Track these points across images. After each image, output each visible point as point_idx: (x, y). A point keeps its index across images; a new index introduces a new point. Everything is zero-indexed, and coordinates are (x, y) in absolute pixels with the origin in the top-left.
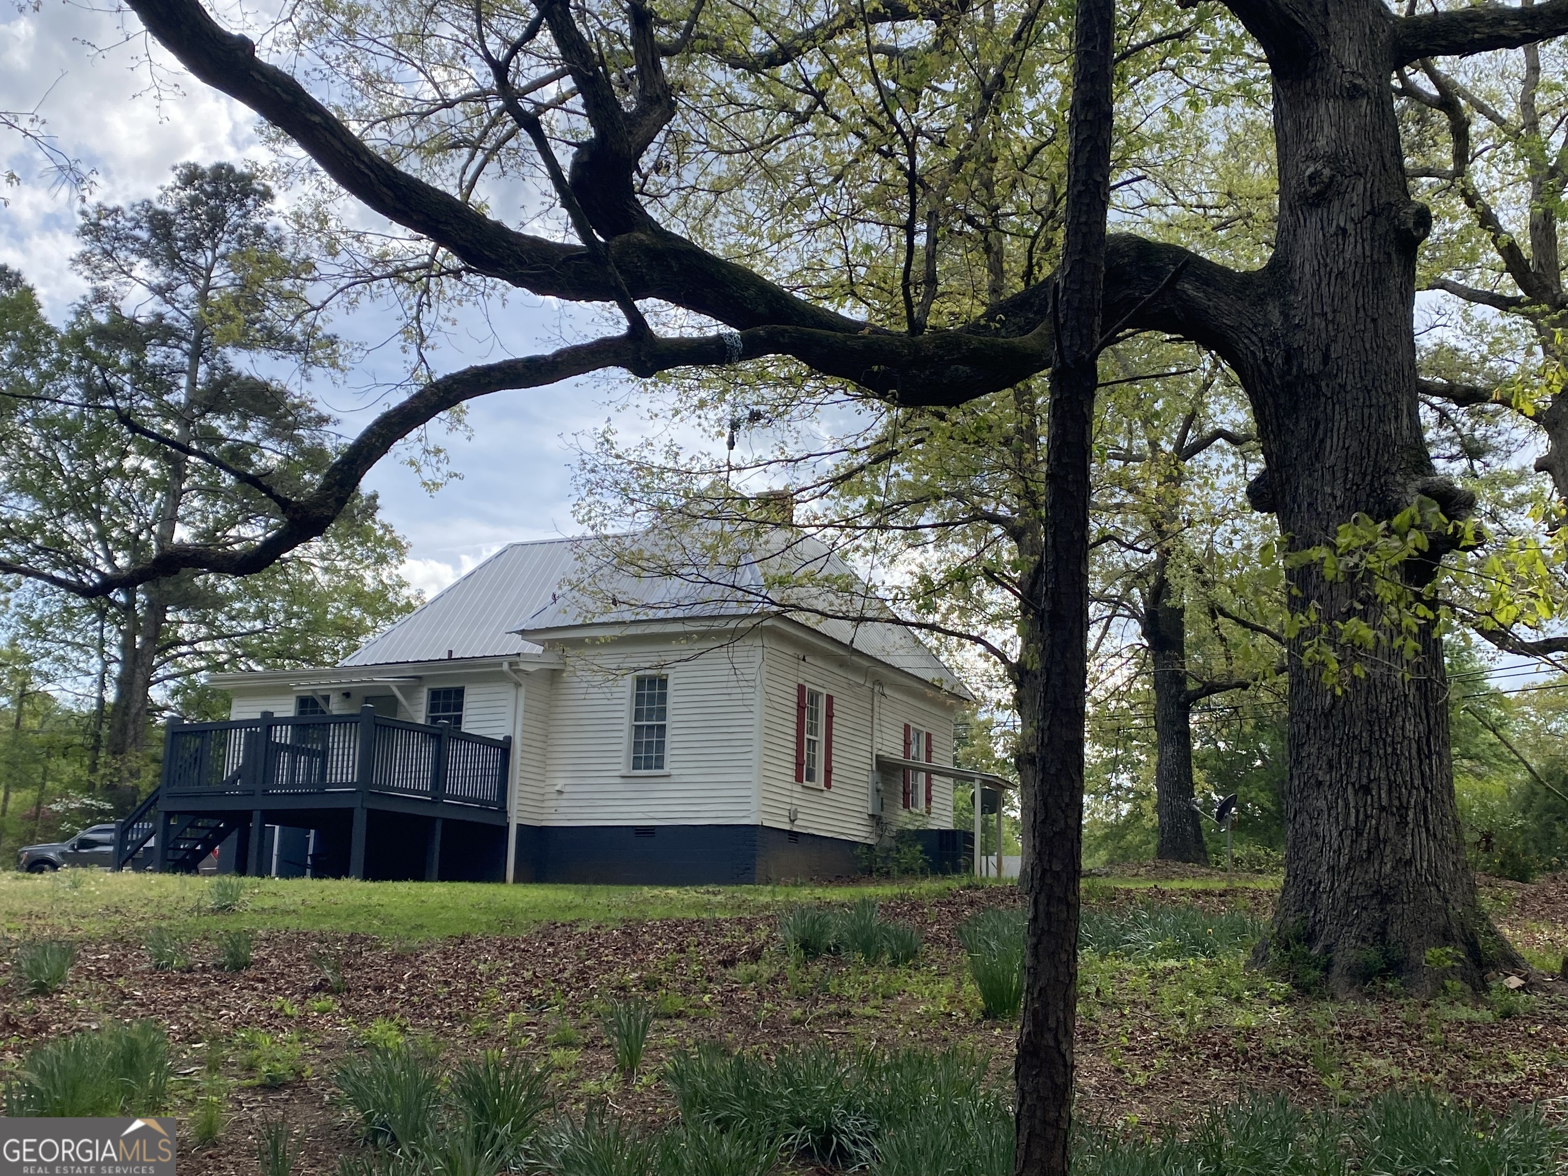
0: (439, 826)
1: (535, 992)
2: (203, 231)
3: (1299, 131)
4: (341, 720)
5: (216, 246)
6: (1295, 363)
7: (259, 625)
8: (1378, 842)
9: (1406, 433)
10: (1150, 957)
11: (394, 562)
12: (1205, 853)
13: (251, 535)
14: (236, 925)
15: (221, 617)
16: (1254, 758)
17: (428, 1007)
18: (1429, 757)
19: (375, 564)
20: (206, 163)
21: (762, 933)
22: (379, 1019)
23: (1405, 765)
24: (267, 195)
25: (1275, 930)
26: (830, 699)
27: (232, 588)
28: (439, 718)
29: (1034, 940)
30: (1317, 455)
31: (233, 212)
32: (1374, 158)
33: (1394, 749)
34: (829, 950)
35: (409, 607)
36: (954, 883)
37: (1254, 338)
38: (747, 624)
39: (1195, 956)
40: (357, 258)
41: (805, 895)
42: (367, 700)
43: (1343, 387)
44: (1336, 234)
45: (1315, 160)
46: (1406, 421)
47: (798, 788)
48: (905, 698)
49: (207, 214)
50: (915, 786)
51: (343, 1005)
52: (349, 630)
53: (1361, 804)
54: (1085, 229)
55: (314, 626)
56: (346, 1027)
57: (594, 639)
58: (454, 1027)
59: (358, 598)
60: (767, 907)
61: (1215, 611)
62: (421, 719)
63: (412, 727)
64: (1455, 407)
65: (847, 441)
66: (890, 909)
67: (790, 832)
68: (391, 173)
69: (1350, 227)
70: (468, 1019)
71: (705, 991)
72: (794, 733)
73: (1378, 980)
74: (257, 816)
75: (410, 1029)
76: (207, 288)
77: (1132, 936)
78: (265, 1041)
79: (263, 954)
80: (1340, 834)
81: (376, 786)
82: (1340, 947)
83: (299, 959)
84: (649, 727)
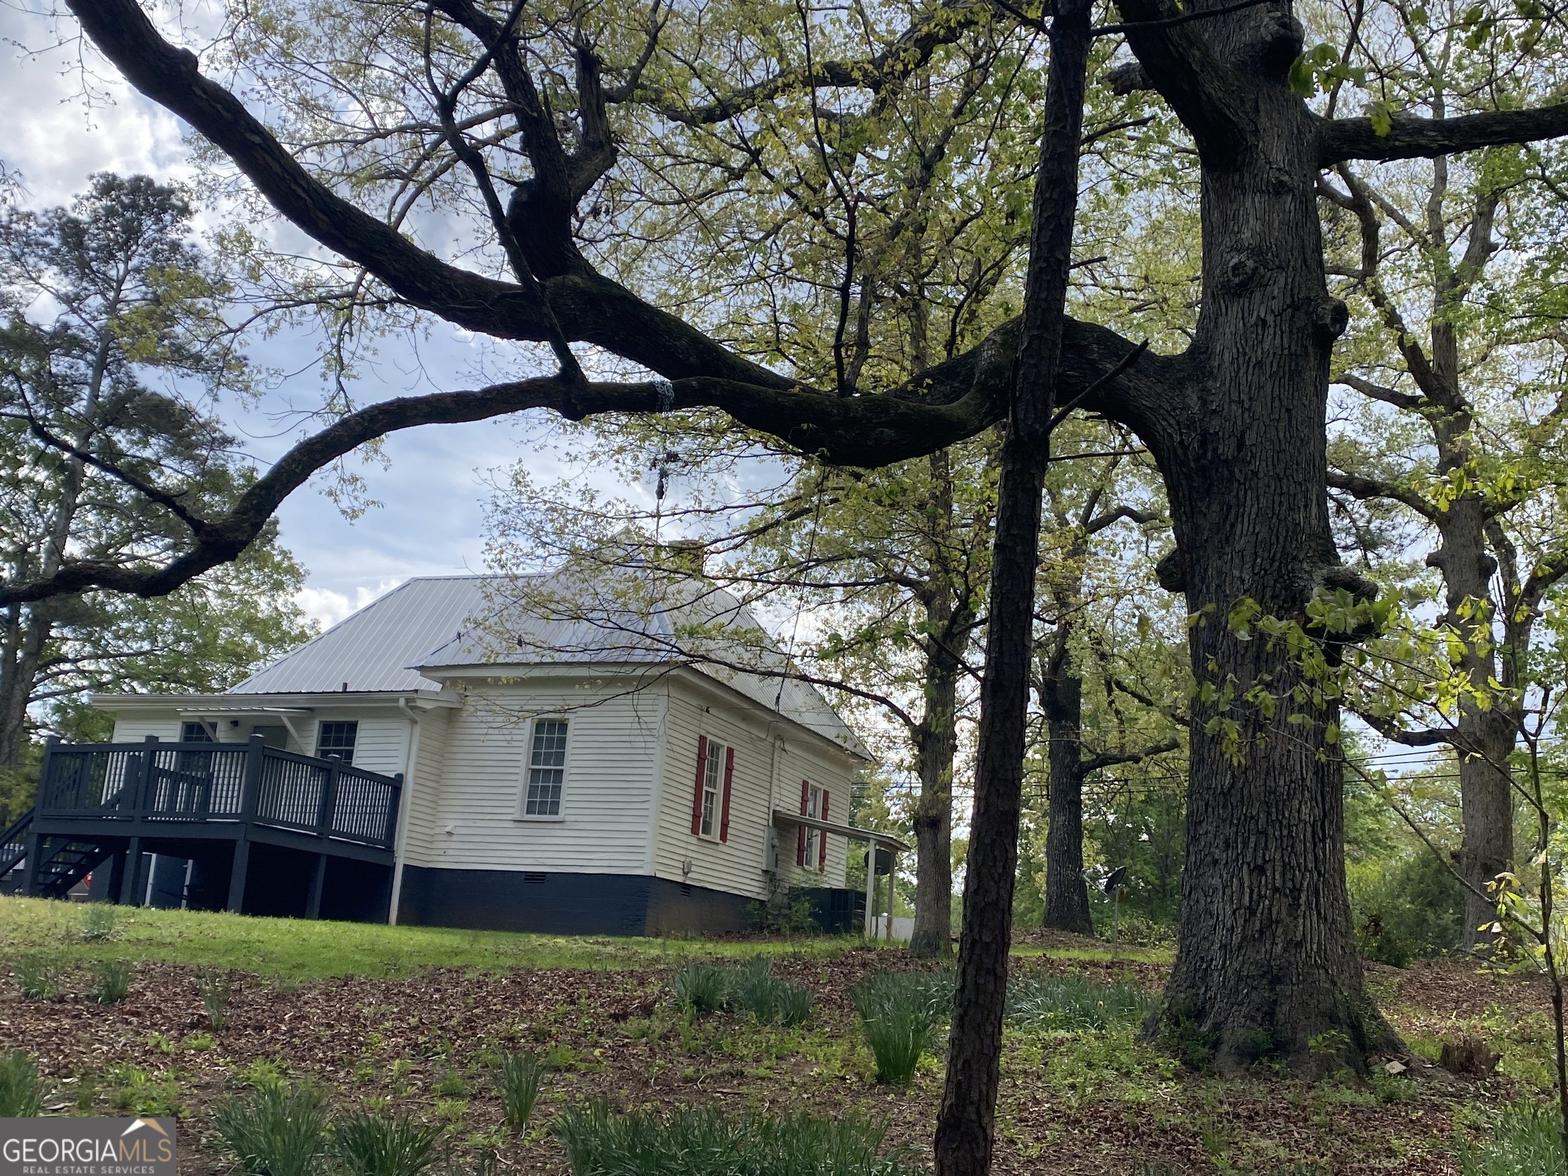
0: (323, 863)
1: (421, 1039)
2: (117, 243)
3: (1225, 222)
4: (227, 749)
5: (129, 258)
6: (1210, 447)
7: (146, 646)
8: (1270, 923)
9: (1314, 522)
10: (1041, 1027)
11: (291, 589)
12: (1090, 924)
13: (144, 554)
14: (110, 955)
15: (108, 635)
16: (1140, 831)
17: (310, 1049)
18: (1323, 841)
19: (271, 589)
20: (125, 174)
21: (654, 988)
22: (259, 1060)
23: (1299, 847)
24: (185, 211)
25: (1166, 1006)
26: (730, 751)
27: (122, 607)
28: (329, 752)
29: (961, 1010)
30: (1227, 539)
31: (148, 225)
32: (1296, 253)
33: (1290, 832)
34: (722, 1008)
35: (302, 637)
36: (846, 944)
37: (1172, 421)
38: (655, 672)
39: (1084, 1027)
40: (280, 283)
41: (695, 949)
42: (257, 729)
43: (1255, 473)
44: (1256, 325)
45: (1239, 251)
46: (1314, 510)
47: (693, 840)
48: (805, 755)
49: (122, 225)
50: (810, 845)
51: (221, 1044)
52: (239, 657)
53: (1255, 884)
54: (1044, 305)
55: (205, 651)
56: (225, 1067)
57: (498, 679)
58: (336, 1072)
59: (250, 624)
60: (657, 960)
61: (1111, 684)
62: (311, 751)
63: (301, 760)
64: (1352, 498)
65: (762, 496)
66: (784, 967)
67: (684, 886)
68: (328, 199)
69: (1270, 319)
70: (351, 1064)
71: (596, 1045)
72: (693, 784)
73: (1265, 1060)
74: (134, 843)
75: (291, 1072)
76: (117, 300)
77: (1025, 1006)
78: (139, 1077)
79: (138, 986)
80: (1234, 913)
81: (261, 819)
82: (1230, 1025)
83: (175, 994)
84: (546, 771)
